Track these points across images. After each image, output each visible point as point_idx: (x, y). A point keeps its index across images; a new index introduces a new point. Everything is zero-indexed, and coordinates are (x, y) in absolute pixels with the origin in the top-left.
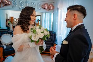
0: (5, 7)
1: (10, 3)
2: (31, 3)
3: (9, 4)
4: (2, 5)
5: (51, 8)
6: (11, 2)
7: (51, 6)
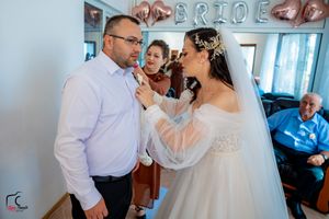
0: (158, 24)
1: (169, 13)
2: (233, 5)
3: (168, 16)
4: (150, 21)
5: (315, 15)
6: (173, 8)
7: (314, 6)
